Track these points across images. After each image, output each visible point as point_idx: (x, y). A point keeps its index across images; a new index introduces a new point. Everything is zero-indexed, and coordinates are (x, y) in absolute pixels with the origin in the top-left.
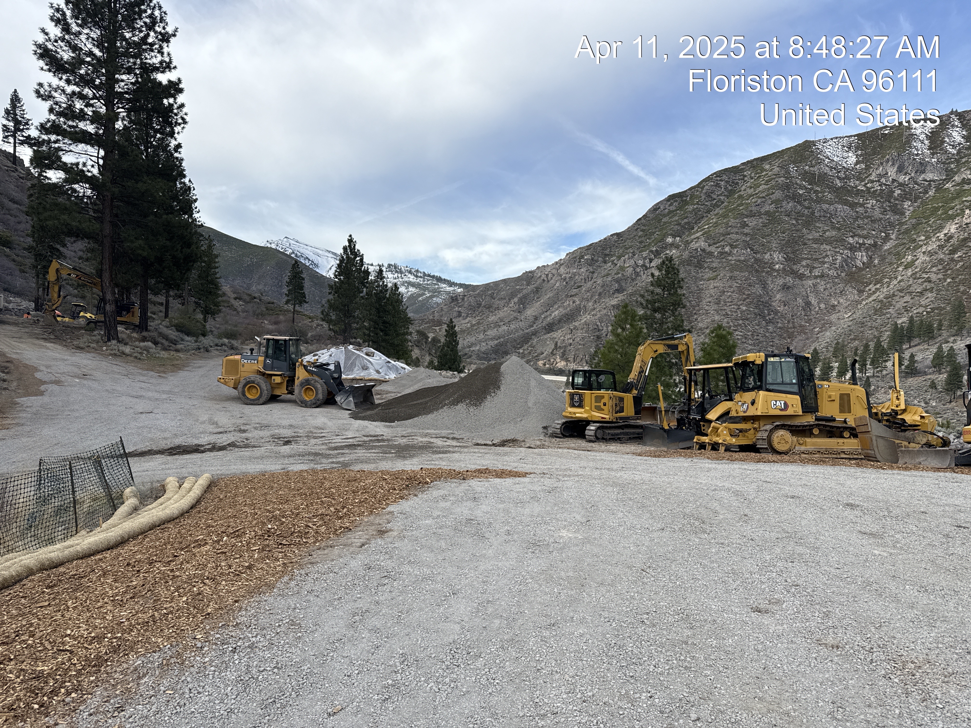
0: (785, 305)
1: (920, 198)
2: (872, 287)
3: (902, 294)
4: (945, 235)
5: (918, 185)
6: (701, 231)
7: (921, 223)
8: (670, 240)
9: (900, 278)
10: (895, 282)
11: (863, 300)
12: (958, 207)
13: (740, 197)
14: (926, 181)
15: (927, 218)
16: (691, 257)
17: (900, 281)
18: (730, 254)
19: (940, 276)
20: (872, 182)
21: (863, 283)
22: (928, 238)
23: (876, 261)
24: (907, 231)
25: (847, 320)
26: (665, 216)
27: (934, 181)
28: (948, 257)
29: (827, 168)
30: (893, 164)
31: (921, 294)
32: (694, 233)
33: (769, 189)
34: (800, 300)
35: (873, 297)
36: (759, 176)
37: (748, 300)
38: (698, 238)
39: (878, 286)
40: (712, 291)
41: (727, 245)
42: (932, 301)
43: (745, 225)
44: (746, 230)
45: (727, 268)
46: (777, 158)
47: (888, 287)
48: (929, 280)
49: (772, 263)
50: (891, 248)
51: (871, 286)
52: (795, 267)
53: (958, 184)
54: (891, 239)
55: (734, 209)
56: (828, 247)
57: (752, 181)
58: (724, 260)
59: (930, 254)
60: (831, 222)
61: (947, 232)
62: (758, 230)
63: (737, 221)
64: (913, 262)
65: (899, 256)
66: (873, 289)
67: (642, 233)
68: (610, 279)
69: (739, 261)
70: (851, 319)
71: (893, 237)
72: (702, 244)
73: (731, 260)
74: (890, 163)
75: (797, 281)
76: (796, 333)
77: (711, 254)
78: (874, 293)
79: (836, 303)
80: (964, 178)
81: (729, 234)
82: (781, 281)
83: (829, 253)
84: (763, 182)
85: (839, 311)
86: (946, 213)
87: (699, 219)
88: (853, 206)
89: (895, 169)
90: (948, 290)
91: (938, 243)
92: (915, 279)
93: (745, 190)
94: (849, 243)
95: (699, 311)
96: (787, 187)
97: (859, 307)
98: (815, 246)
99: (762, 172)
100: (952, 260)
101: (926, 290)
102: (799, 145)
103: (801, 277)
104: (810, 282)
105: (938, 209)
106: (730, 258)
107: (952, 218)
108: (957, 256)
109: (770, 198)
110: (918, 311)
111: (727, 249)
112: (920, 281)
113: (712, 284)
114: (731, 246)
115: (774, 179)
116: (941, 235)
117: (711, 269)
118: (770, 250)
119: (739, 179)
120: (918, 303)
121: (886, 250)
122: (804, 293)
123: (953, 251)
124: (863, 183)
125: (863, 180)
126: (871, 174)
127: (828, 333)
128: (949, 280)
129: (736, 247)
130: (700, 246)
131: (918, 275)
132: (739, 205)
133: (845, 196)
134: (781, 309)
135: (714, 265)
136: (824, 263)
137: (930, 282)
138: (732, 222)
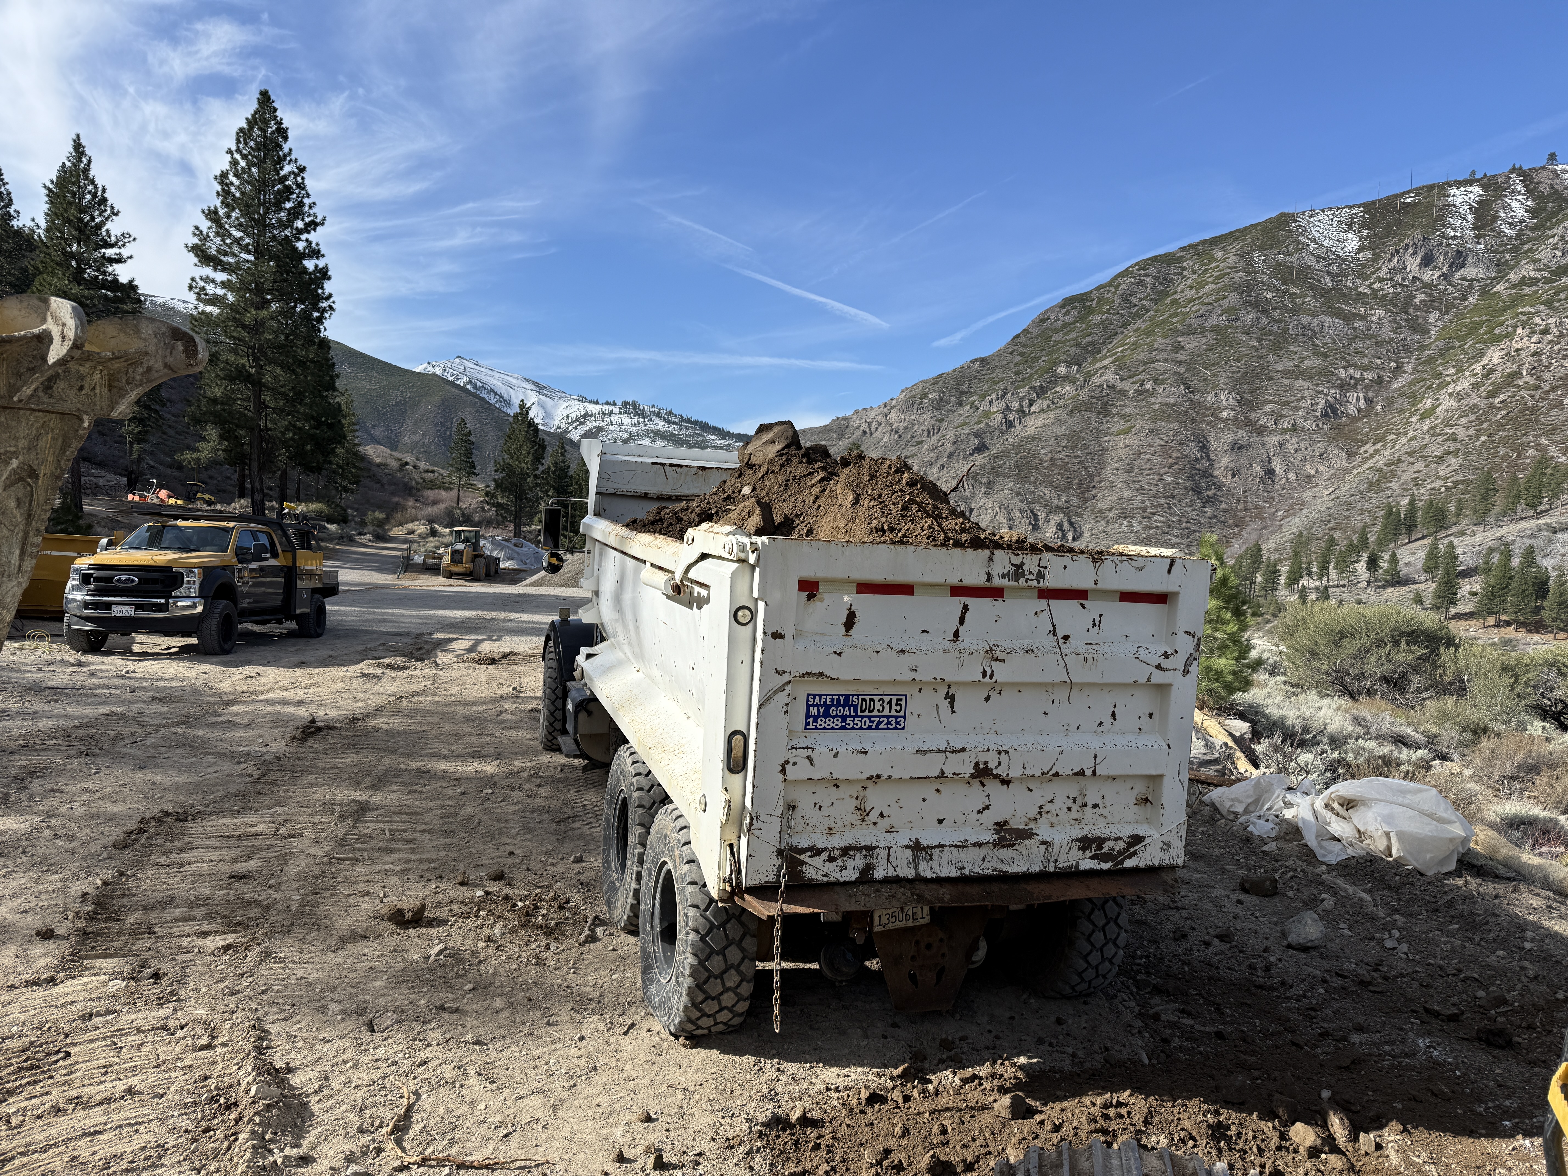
0: (1234, 475)
1: (1453, 306)
2: (1369, 448)
3: (1412, 460)
4: (1484, 367)
5: (1453, 286)
6: (1110, 356)
7: (1453, 348)
8: (1062, 370)
9: (1411, 433)
10: (1404, 440)
11: (1353, 467)
12: (1509, 322)
13: (1175, 302)
14: (1465, 279)
15: (1463, 339)
16: (1092, 397)
17: (1411, 439)
18: (1153, 393)
19: (1472, 432)
20: (1381, 280)
21: (1356, 441)
22: (1460, 370)
23: (1379, 407)
24: (1431, 360)
25: (1326, 498)
26: (1056, 331)
27: (1478, 281)
28: (1485, 401)
29: (1312, 258)
30: (1414, 254)
31: (1441, 459)
32: (1102, 359)
33: (1219, 290)
34: (1257, 468)
35: (1369, 464)
36: (1206, 270)
37: (1176, 467)
38: (1105, 367)
39: (1378, 446)
40: (1122, 453)
41: (1149, 380)
42: (1455, 471)
43: (1179, 348)
44: (1181, 356)
45: (1147, 417)
46: (1236, 240)
47: (1393, 447)
48: (1453, 438)
49: (1218, 408)
50: (1403, 387)
51: (1368, 446)
52: (1253, 415)
53: (1515, 286)
54: (1405, 372)
55: (1163, 322)
56: (1306, 384)
57: (1194, 276)
58: (1143, 403)
59: (1459, 396)
60: (1314, 345)
61: (1486, 362)
62: (1201, 355)
63: (1168, 341)
64: (1434, 408)
65: (1414, 399)
66: (1371, 451)
67: (1018, 358)
68: (967, 431)
69: (1166, 404)
70: (1333, 496)
71: (1409, 368)
72: (1110, 376)
73: (1155, 403)
74: (1411, 251)
75: (1255, 438)
76: (1248, 519)
77: (1123, 393)
78: (1372, 456)
79: (1313, 472)
80: (1524, 277)
81: (1153, 362)
82: (1229, 437)
83: (1306, 393)
84: (1210, 279)
85: (1317, 485)
86: (1491, 331)
87: (1110, 337)
88: (1348, 318)
89: (1418, 260)
90: (1480, 454)
91: (1473, 380)
92: (1433, 435)
93: (1182, 292)
94: (1338, 378)
95: (1100, 482)
96: (1245, 289)
97: (1347, 478)
98: (1286, 382)
99: (1210, 263)
100: (1491, 406)
101: (1448, 453)
102: (1270, 221)
103: (1261, 431)
104: (1274, 440)
105: (1479, 325)
106: (1153, 400)
107: (1497, 339)
108: (1498, 400)
109: (1220, 306)
110: (1433, 485)
111: (1149, 386)
112: (1440, 439)
113: (1122, 440)
114: (1156, 381)
115: (1228, 274)
116: (1478, 368)
117: (1123, 416)
118: (1215, 386)
119: (1175, 274)
120: (1434, 472)
121: (1396, 390)
122: (1265, 456)
123: (1493, 394)
124: (1367, 283)
125: (1368, 278)
126: (1380, 268)
127: (1297, 520)
128: (1483, 438)
129: (1163, 382)
130: (1107, 381)
131: (1438, 430)
132: (1172, 316)
133: (1339, 302)
134: (1227, 481)
135: (1127, 410)
136: (1297, 408)
137: (1455, 440)
138: (1160, 342)
